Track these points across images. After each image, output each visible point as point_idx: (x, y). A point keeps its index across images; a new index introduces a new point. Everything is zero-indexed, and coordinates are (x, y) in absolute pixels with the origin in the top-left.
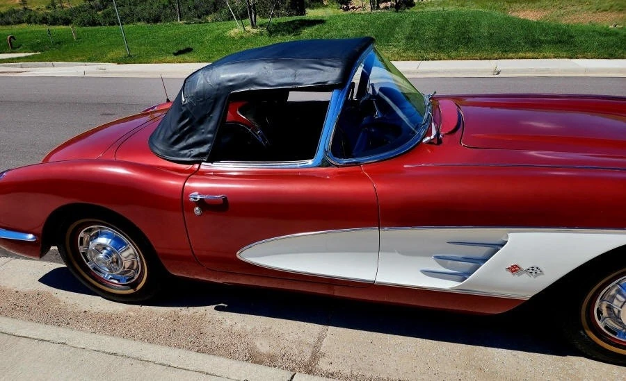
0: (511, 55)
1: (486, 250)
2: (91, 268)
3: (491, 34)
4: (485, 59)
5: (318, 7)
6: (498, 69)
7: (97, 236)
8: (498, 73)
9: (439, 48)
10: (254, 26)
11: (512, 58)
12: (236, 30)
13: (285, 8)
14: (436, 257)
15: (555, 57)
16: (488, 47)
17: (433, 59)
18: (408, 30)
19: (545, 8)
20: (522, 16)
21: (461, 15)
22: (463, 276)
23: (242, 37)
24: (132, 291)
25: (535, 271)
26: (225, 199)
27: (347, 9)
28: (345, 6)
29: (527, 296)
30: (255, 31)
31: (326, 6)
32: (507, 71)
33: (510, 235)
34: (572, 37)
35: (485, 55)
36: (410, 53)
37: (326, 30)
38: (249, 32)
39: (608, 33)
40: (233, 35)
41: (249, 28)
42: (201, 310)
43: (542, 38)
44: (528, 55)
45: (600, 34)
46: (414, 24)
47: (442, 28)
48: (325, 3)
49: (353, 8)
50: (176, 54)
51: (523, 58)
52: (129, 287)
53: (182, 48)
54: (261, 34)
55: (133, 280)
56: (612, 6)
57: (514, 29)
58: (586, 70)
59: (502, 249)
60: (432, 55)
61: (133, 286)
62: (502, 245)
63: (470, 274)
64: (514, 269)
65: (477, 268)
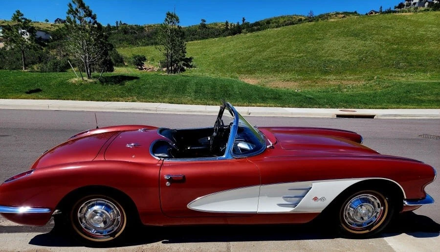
0: (253, 104)
1: (303, 191)
2: (83, 227)
3: (240, 93)
4: (240, 106)
5: (122, 66)
6: (249, 112)
7: (93, 205)
8: (250, 114)
9: (215, 99)
10: (89, 78)
11: (254, 106)
12: (76, 79)
13: (99, 65)
14: (283, 197)
15: (275, 107)
16: (241, 100)
17: (212, 105)
18: (194, 88)
19: (258, 78)
20: (246, 81)
21: (221, 80)
22: (295, 205)
23: (81, 84)
24: (112, 238)
25: (323, 199)
26: (184, 177)
27: (142, 69)
28: (140, 67)
29: (320, 211)
30: (91, 80)
31: (127, 66)
32: (254, 113)
33: (313, 184)
34: (280, 96)
35: (240, 104)
36: (199, 101)
37: (142, 83)
38: (86, 81)
39: (297, 95)
40: (74, 82)
41: (85, 78)
42: (155, 244)
43: (267, 96)
44: (261, 105)
45: (293, 95)
46: (197, 84)
47: (213, 87)
48: (126, 64)
49: (145, 69)
50: (27, 93)
51: (259, 106)
52: (109, 236)
53: (32, 88)
54: (96, 83)
55: (113, 232)
56: (291, 79)
57: (252, 90)
58: (292, 114)
59: (310, 191)
60: (211, 102)
61: (113, 235)
62: (310, 189)
63: (298, 203)
64: (315, 199)
65: (300, 201)
